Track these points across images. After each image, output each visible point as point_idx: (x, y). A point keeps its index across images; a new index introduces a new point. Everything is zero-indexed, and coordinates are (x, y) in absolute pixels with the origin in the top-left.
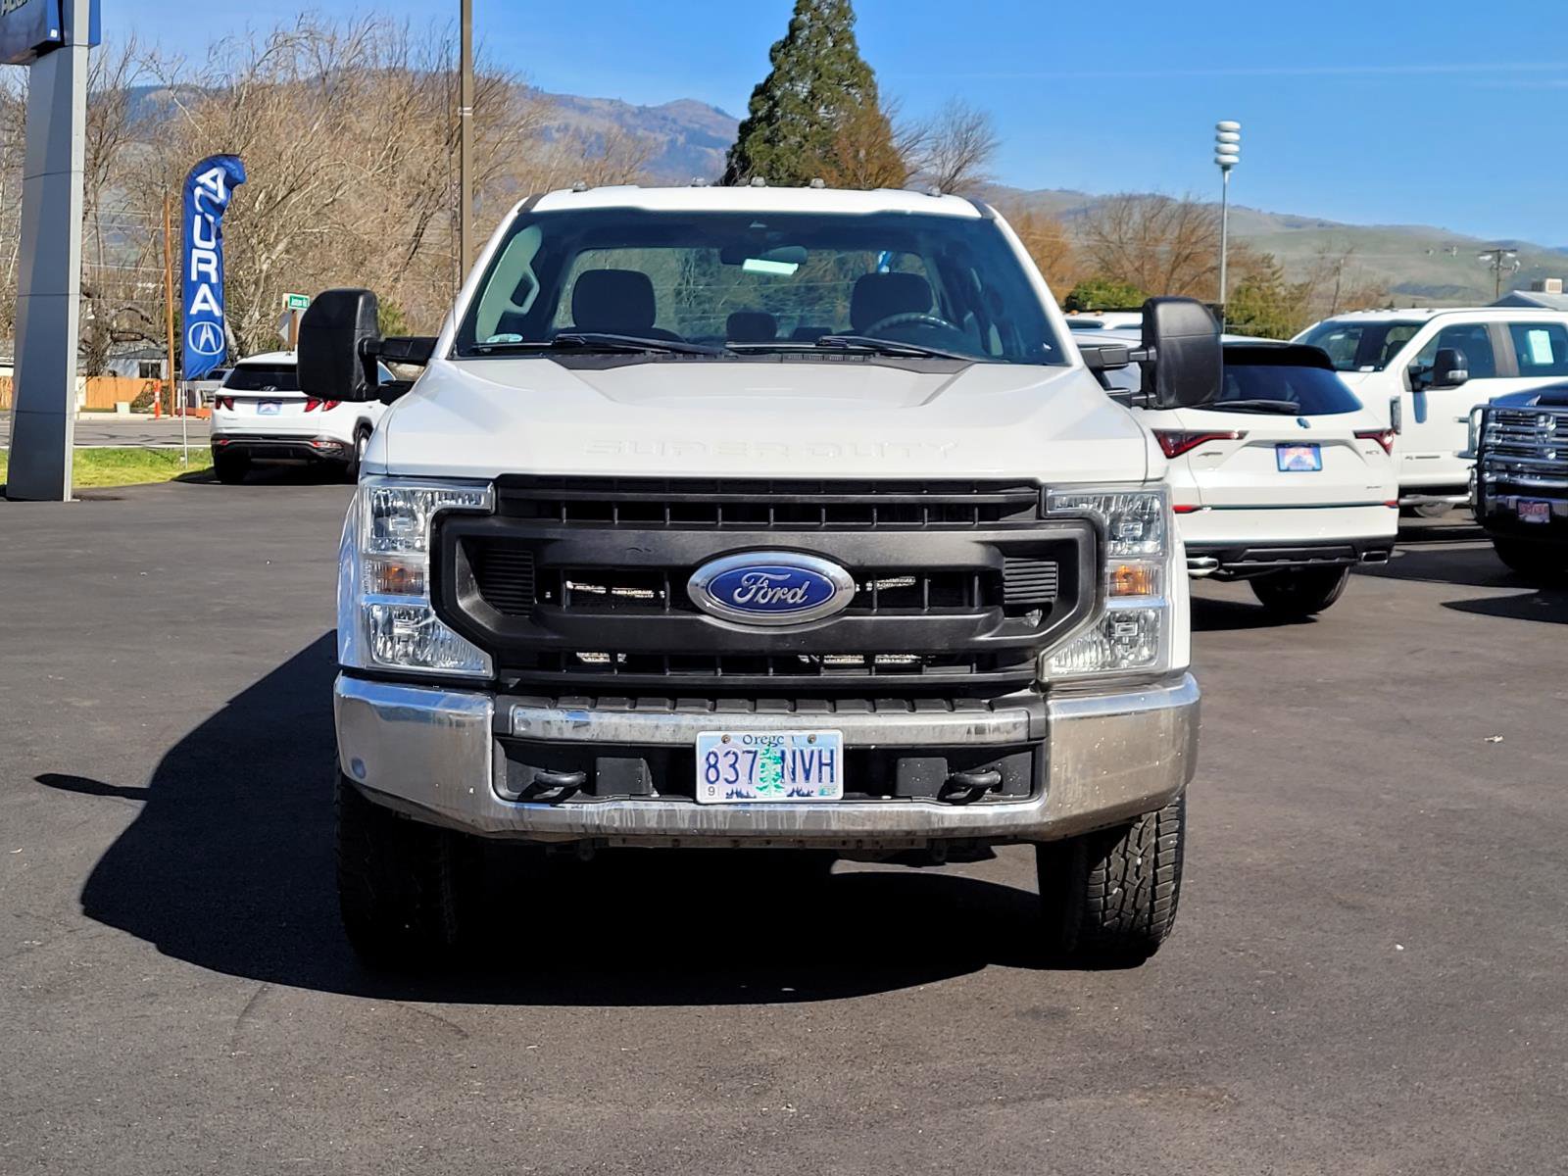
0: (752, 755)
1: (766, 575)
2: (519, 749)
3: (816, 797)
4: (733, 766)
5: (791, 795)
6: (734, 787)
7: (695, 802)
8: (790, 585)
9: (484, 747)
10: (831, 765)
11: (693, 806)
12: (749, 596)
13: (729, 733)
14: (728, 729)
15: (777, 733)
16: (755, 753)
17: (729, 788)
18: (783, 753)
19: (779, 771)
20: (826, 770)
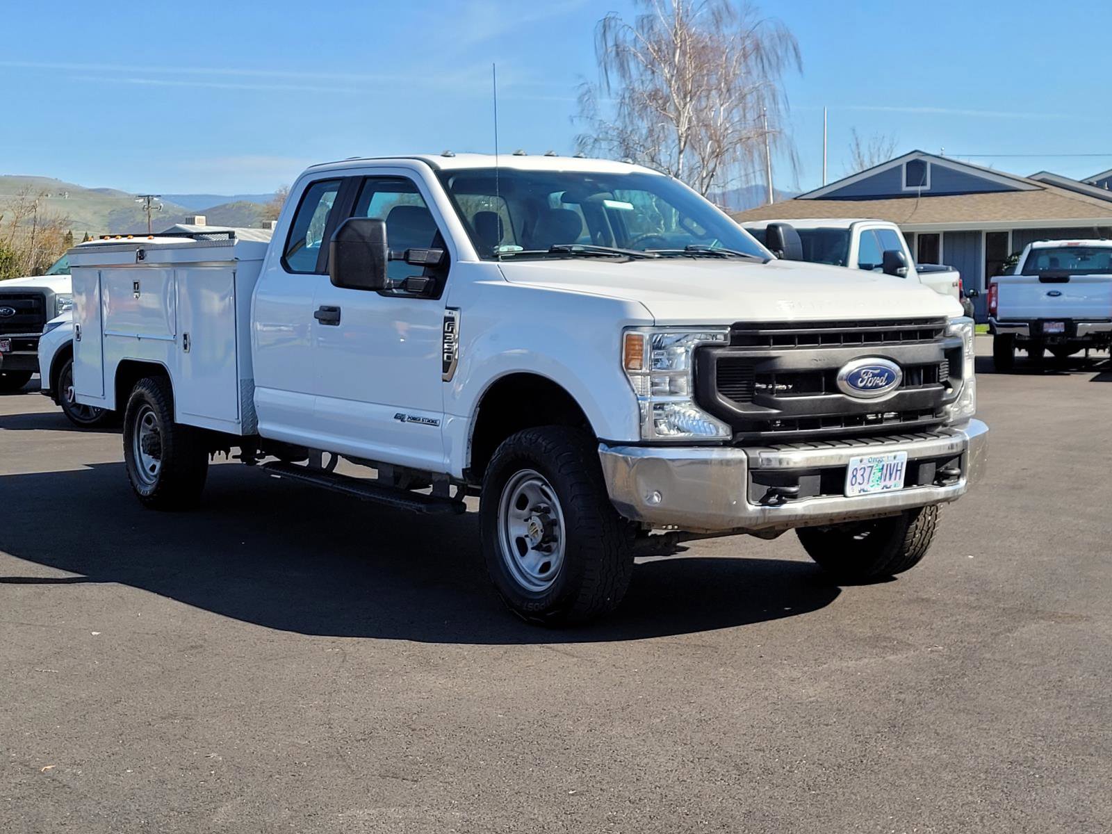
0: (870, 468)
1: (871, 371)
2: (759, 476)
3: (893, 488)
4: (862, 475)
5: (883, 489)
6: (862, 487)
7: (845, 496)
8: (880, 375)
9: (743, 476)
10: (900, 470)
11: (844, 499)
12: (865, 382)
13: (863, 457)
14: (863, 455)
15: (882, 455)
16: (872, 467)
17: (860, 487)
18: (883, 466)
19: (880, 475)
20: (899, 472)
